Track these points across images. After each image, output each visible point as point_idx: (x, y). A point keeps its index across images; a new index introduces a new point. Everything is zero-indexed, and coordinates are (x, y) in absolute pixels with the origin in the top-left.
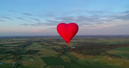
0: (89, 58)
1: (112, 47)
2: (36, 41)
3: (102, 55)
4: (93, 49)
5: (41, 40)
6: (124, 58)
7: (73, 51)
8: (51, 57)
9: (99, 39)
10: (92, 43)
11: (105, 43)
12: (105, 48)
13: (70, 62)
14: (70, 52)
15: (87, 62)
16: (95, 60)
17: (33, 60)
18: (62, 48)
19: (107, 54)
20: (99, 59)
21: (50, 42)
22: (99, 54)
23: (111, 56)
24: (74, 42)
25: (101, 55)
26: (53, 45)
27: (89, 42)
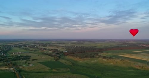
0: (86, 60)
1: (102, 50)
2: (15, 46)
3: (97, 57)
4: (86, 52)
5: (20, 45)
6: (115, 59)
7: (68, 55)
8: (49, 61)
9: (86, 43)
10: (82, 47)
11: (94, 47)
12: (96, 51)
13: (72, 65)
14: (66, 56)
15: (87, 64)
16: (93, 62)
17: (32, 65)
18: (53, 52)
19: (101, 56)
20: (96, 61)
21: (34, 47)
22: (94, 57)
23: (104, 57)
24: (63, 47)
25: (95, 57)
26: (42, 50)
27: (78, 46)
